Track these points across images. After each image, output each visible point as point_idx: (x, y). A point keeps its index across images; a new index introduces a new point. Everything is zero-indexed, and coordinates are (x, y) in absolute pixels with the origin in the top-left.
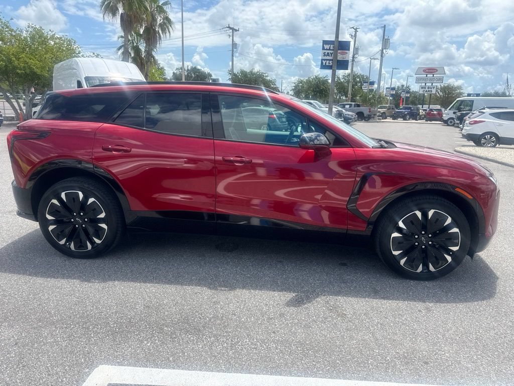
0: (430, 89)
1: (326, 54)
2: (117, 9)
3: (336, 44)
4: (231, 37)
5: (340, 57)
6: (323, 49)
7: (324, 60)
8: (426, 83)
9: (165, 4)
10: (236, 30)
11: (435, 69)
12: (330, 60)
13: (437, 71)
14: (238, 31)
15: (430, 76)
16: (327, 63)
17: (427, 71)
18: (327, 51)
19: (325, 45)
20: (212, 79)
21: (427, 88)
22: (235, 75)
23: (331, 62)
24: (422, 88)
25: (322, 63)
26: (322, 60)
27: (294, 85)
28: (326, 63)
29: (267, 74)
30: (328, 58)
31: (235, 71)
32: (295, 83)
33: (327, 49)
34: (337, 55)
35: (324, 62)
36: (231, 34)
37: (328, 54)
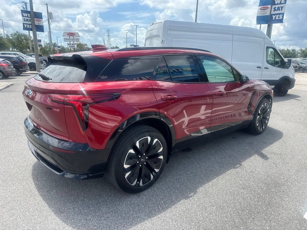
0: (73, 46)
3: (32, 14)
5: (37, 23)
6: (23, 16)
7: (26, 24)
8: (70, 42)
11: (74, 34)
12: (30, 24)
13: (75, 35)
15: (71, 37)
17: (69, 34)
19: (23, 14)
21: (71, 44)
23: (30, 26)
24: (69, 44)
25: (24, 26)
26: (24, 24)
28: (27, 26)
30: (27, 22)
33: (25, 17)
34: (34, 21)
35: (26, 26)
37: (27, 20)
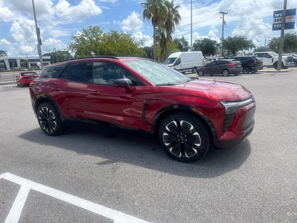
1: (277, 20)
2: (151, 15)
3: (284, 12)
4: (222, 18)
5: (287, 21)
6: (274, 17)
7: (275, 24)
9: (177, 7)
10: (226, 13)
14: (227, 13)
16: (278, 25)
18: (277, 18)
19: (275, 14)
20: (216, 44)
22: (224, 40)
23: (280, 25)
25: (273, 26)
26: (273, 25)
27: (270, 42)
29: (246, 37)
30: (278, 22)
31: (225, 38)
32: (270, 41)
33: (277, 17)
34: (285, 19)
35: (275, 26)
36: (222, 17)
37: (278, 20)
